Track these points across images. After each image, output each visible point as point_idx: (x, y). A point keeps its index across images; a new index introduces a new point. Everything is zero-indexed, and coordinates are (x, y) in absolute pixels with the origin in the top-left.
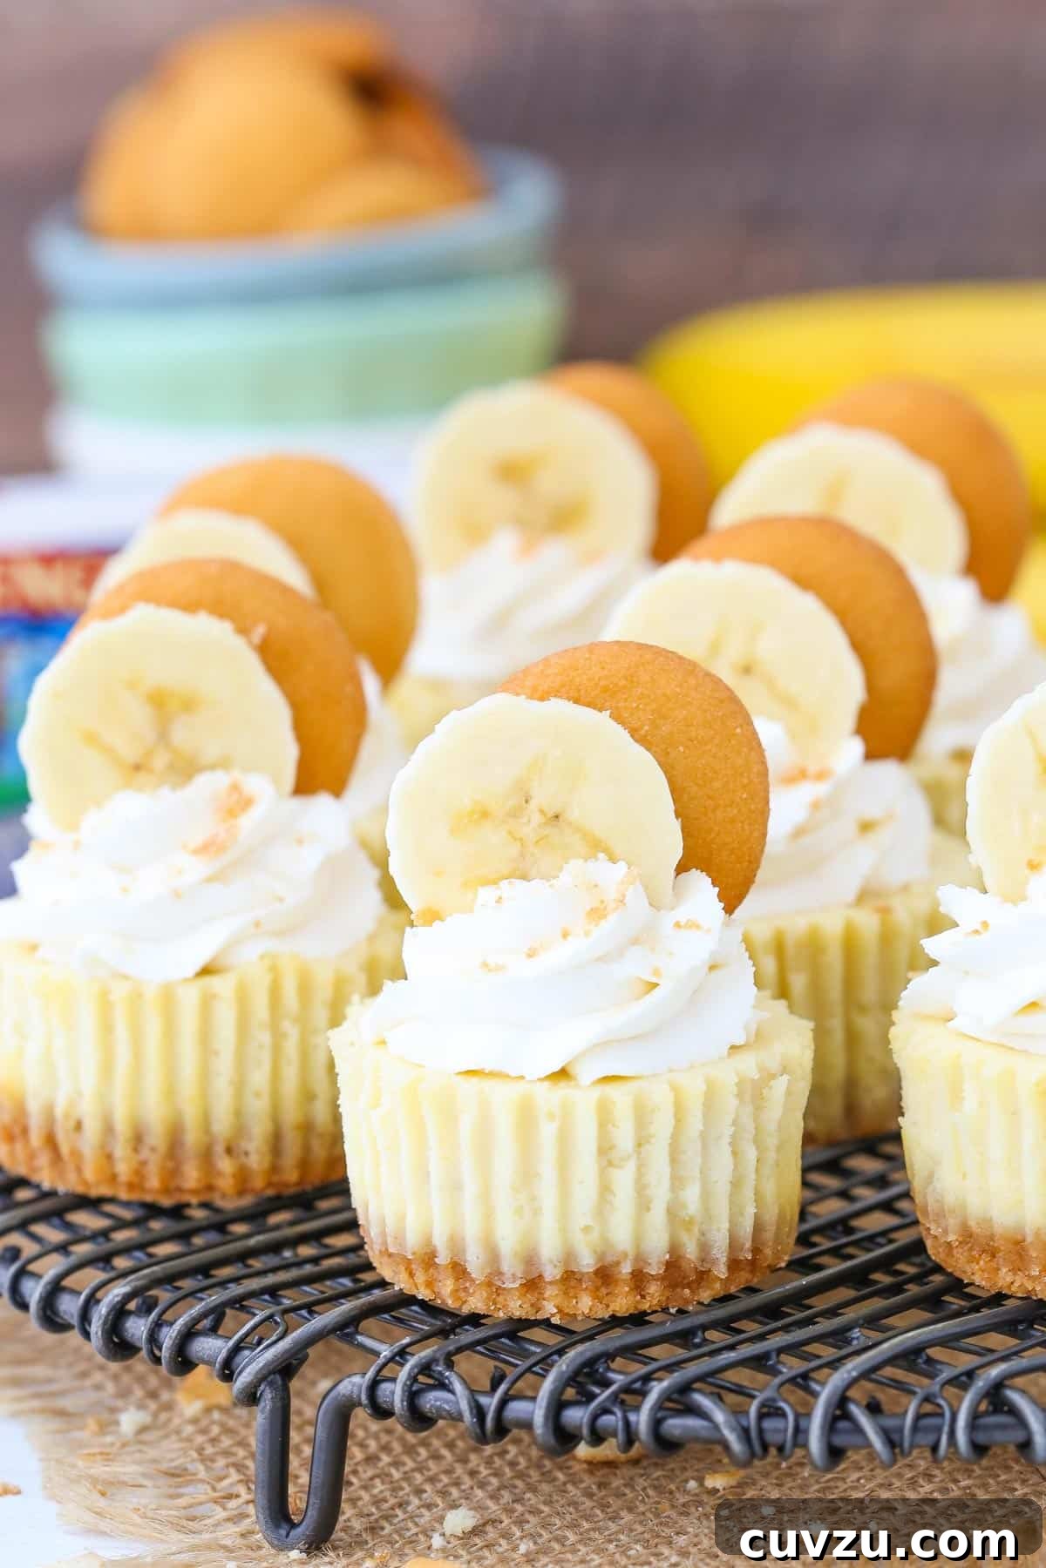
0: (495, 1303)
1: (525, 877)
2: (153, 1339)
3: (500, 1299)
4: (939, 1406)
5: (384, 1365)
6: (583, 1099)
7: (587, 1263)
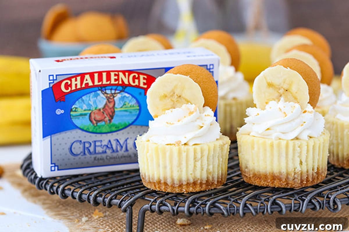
0: (173, 190)
1: (174, 108)
2: (104, 201)
3: (174, 189)
4: (264, 204)
5: (152, 202)
6: (191, 148)
7: (192, 181)
